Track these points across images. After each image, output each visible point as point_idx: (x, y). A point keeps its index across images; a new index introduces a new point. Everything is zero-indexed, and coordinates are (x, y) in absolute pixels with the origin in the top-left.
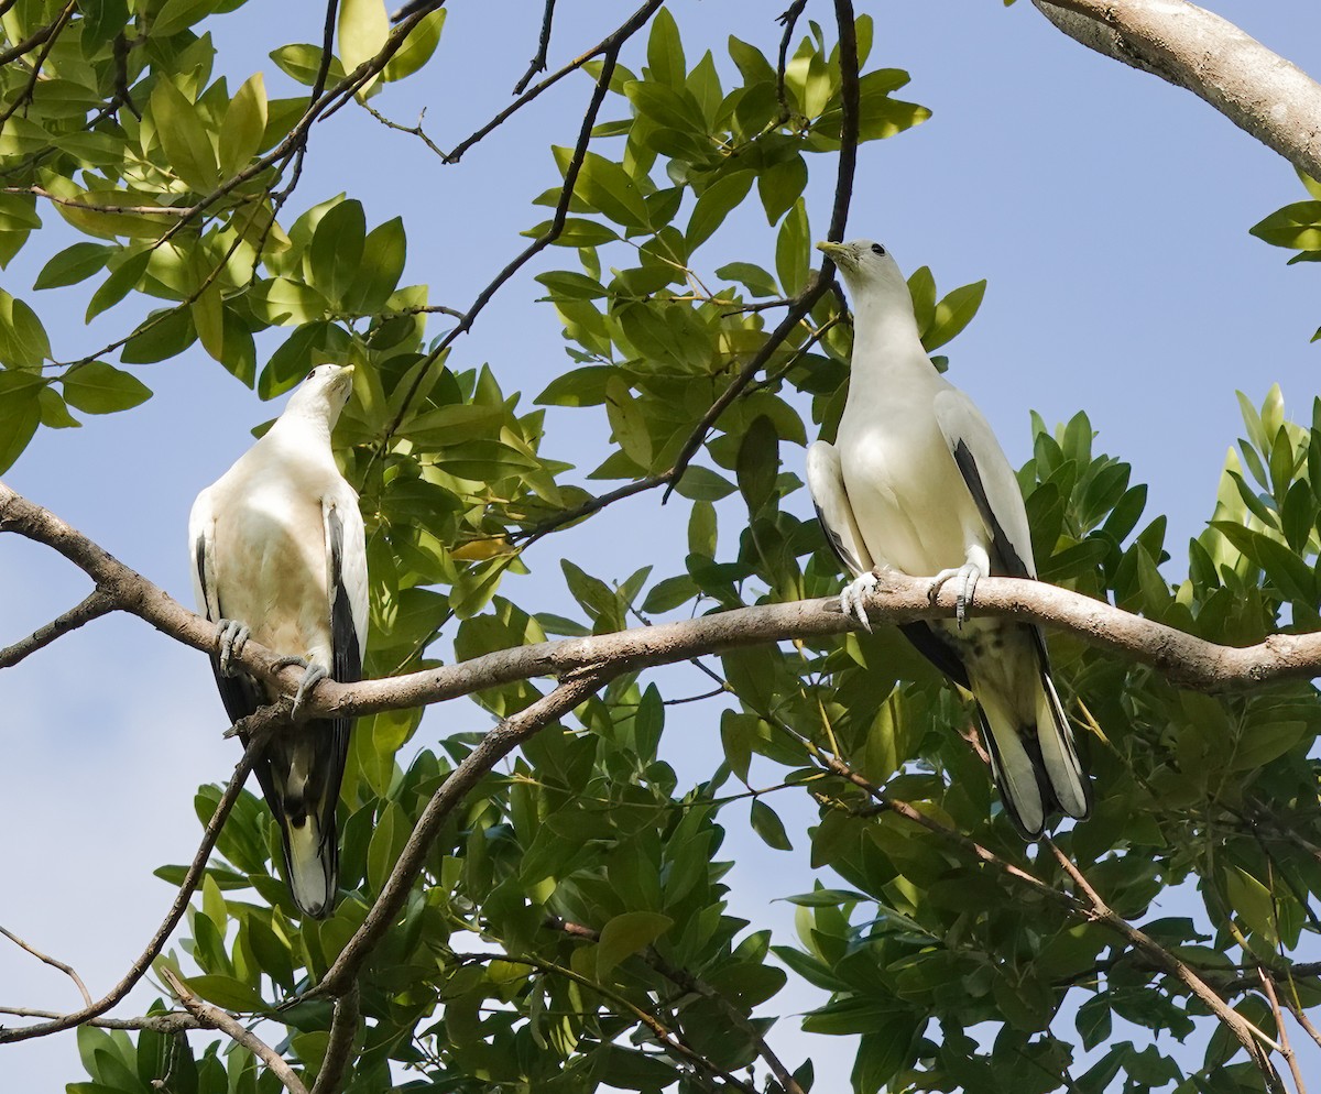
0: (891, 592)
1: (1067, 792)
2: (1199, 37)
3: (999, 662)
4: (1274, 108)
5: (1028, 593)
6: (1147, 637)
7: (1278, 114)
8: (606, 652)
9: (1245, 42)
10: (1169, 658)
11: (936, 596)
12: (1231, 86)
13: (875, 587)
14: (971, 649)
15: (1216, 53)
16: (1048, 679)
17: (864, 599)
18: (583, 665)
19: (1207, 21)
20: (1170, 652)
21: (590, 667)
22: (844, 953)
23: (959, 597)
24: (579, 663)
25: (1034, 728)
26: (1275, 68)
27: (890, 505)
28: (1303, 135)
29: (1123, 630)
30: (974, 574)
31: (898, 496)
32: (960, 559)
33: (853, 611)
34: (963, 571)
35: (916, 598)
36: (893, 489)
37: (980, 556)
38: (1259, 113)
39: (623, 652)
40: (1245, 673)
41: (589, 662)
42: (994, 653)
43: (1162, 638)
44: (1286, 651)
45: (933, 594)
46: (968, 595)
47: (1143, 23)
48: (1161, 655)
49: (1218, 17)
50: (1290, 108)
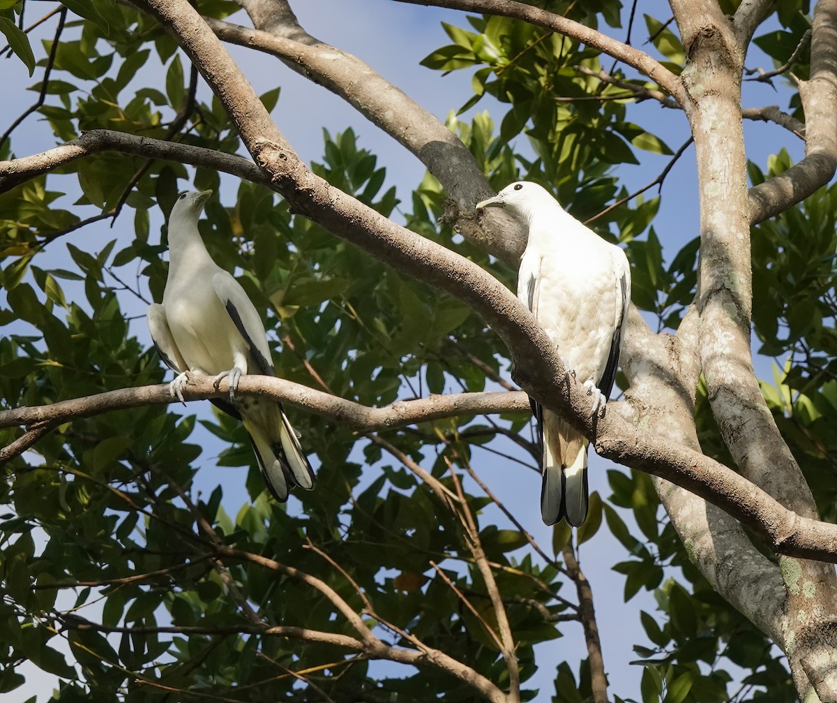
0: (195, 385)
1: (301, 475)
2: (347, 73)
3: (258, 411)
4: (386, 113)
5: (266, 384)
6: (330, 404)
7: (389, 116)
8: (50, 414)
9: (370, 75)
10: (342, 415)
11: (218, 386)
12: (364, 100)
13: (187, 382)
14: (243, 406)
15: (356, 82)
16: (283, 415)
17: (181, 388)
18: (39, 421)
19: (351, 63)
20: (342, 412)
21: (42, 423)
22: (236, 426)
23: (231, 387)
24: (37, 420)
25: (280, 443)
26: (387, 91)
27: (192, 336)
28: (401, 128)
29: (317, 401)
30: (238, 374)
31: (196, 331)
32: (229, 365)
33: (176, 394)
34: (231, 373)
35: (208, 387)
36: (193, 328)
37: (241, 362)
38: (380, 116)
39: (59, 414)
40: (381, 422)
41: (41, 420)
42: (255, 407)
43: (338, 405)
44: (402, 411)
45: (217, 385)
46: (235, 386)
47: (317, 64)
48: (338, 414)
49: (357, 60)
50: (395, 113)
